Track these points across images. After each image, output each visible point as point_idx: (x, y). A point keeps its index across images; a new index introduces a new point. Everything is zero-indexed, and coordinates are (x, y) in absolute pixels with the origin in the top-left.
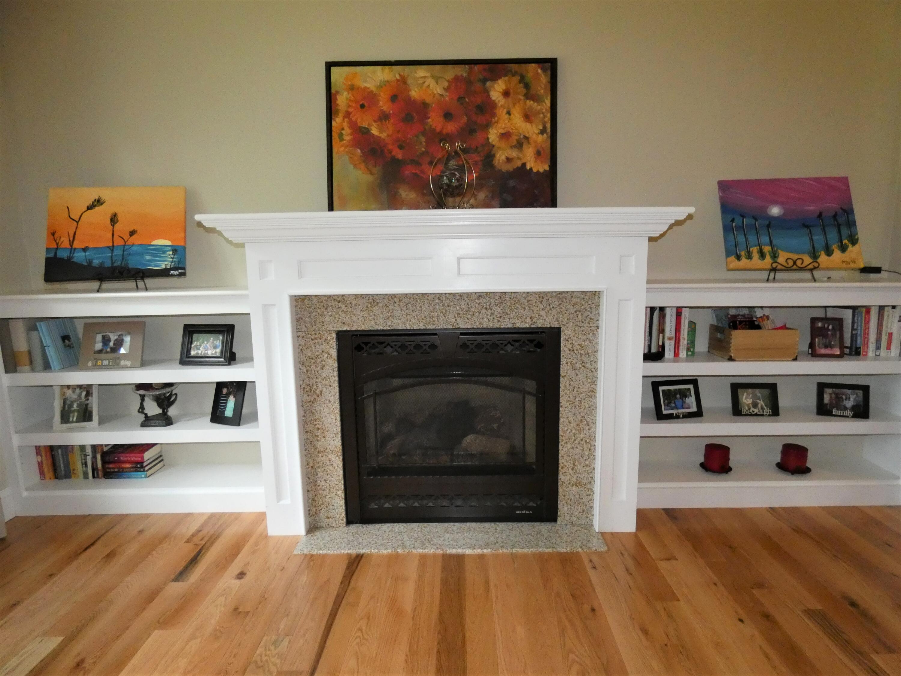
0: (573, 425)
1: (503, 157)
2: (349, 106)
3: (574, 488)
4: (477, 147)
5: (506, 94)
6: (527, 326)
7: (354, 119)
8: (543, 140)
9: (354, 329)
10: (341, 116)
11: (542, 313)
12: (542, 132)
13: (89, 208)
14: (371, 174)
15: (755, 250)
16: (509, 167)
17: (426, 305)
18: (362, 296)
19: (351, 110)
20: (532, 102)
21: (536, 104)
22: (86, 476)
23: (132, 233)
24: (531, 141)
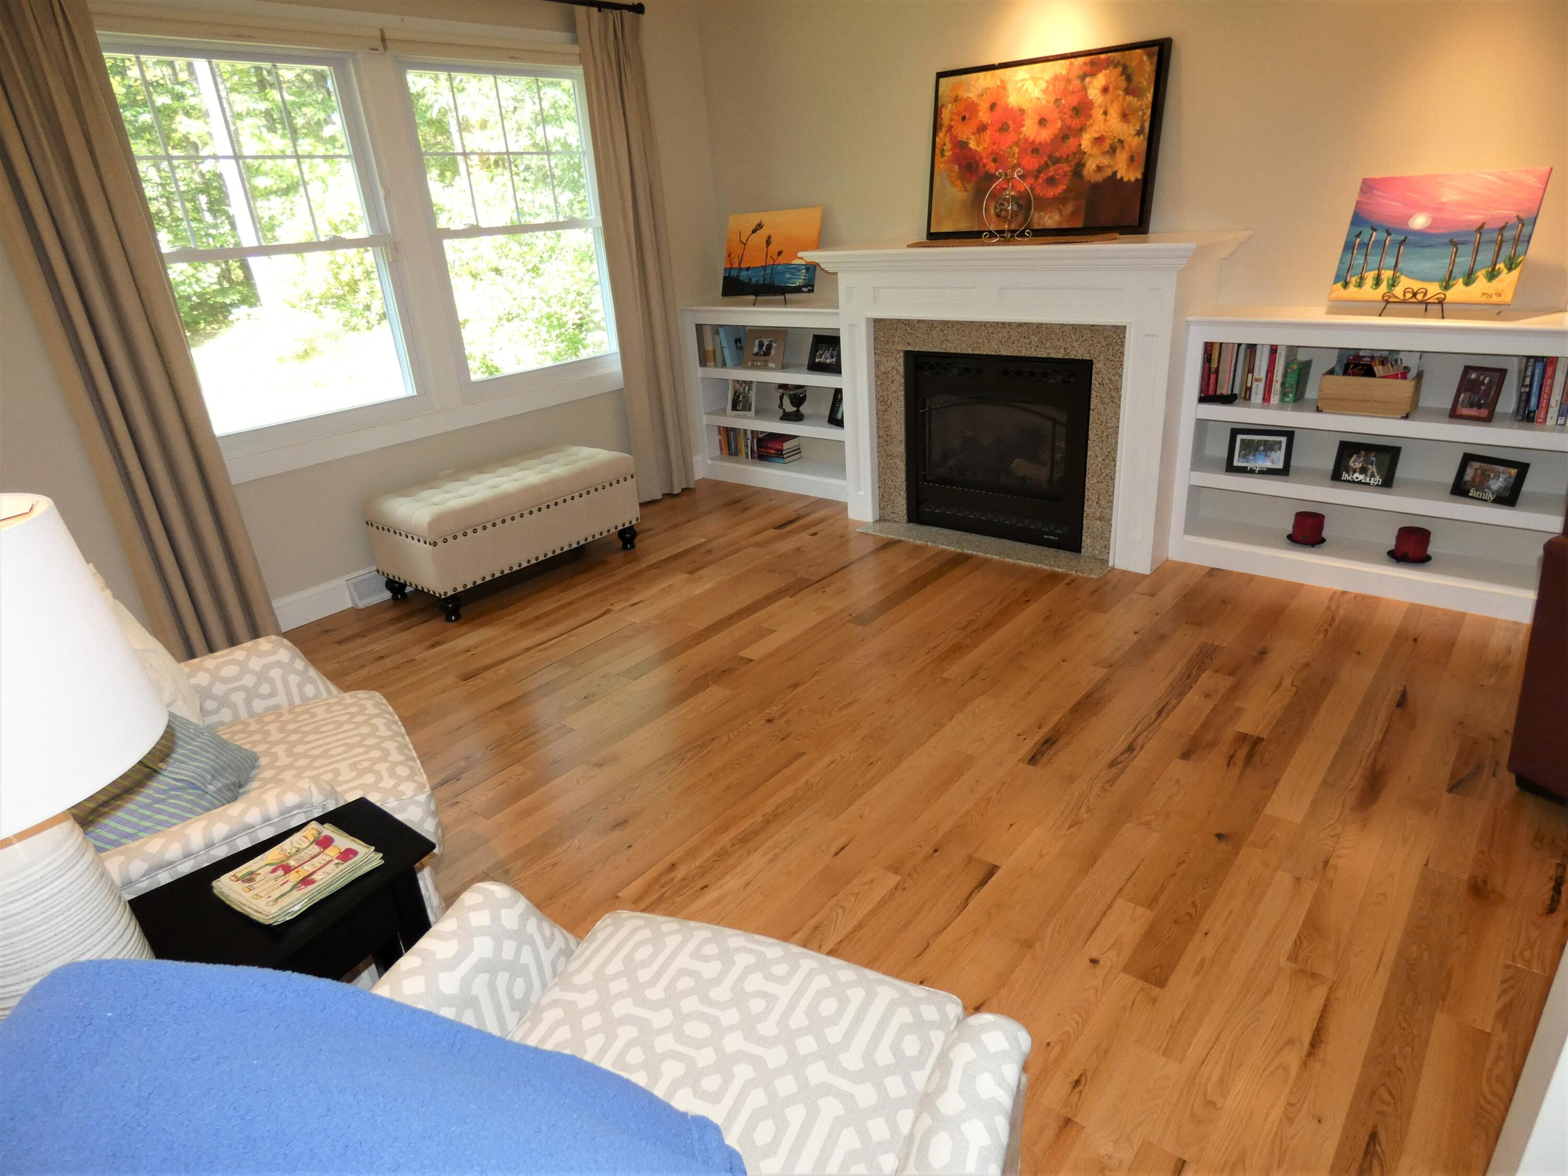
0: (1100, 459)
1: (1094, 166)
2: (952, 119)
4: (1068, 156)
5: (1105, 90)
7: (955, 134)
8: (1138, 143)
9: (916, 350)
10: (944, 130)
11: (1075, 344)
12: (1139, 133)
13: (754, 232)
14: (966, 190)
15: (1370, 276)
16: (1099, 178)
17: (974, 332)
18: (923, 321)
19: (953, 123)
20: (1131, 98)
21: (1135, 100)
22: (747, 457)
23: (780, 253)
24: (1126, 145)
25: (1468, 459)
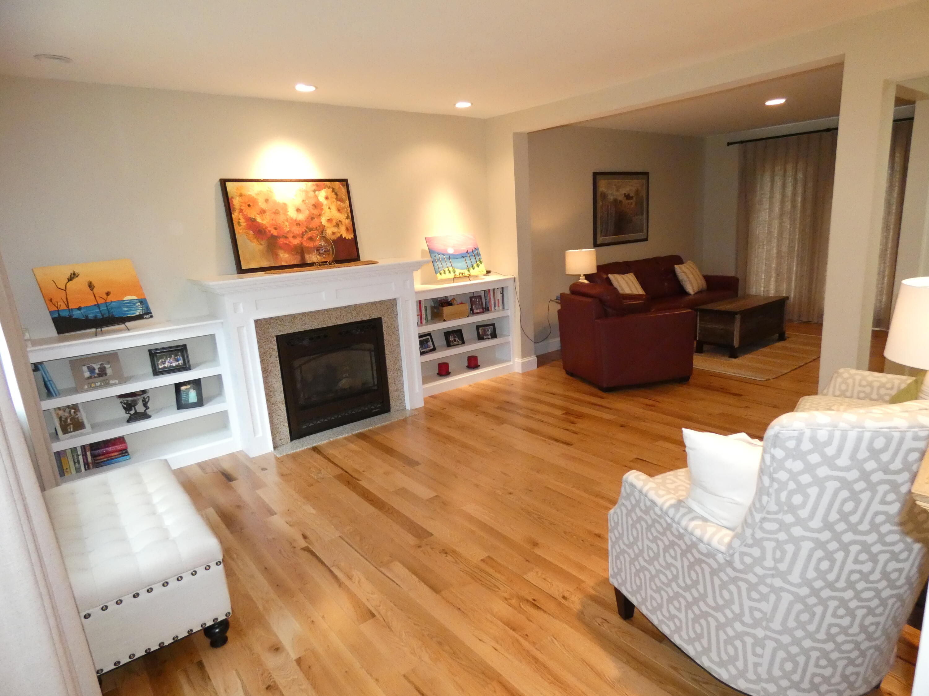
0: (392, 362)
1: (331, 232)
2: (241, 206)
3: (396, 393)
4: (316, 227)
5: (327, 198)
6: (368, 318)
7: (245, 213)
8: (348, 222)
9: (285, 333)
10: (237, 211)
11: (374, 311)
12: (347, 218)
13: (70, 279)
14: (261, 244)
16: (334, 237)
17: (321, 315)
18: (288, 316)
19: (242, 208)
20: (340, 202)
21: (342, 203)
22: (78, 470)
23: (108, 294)
24: (343, 223)
25: (478, 327)
